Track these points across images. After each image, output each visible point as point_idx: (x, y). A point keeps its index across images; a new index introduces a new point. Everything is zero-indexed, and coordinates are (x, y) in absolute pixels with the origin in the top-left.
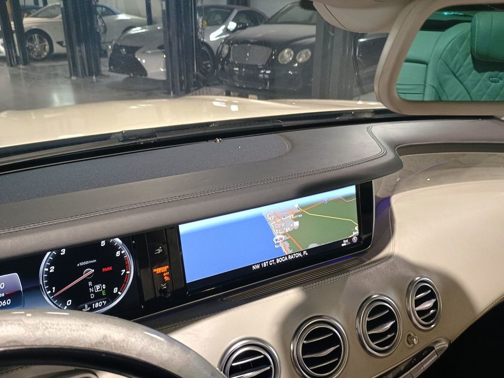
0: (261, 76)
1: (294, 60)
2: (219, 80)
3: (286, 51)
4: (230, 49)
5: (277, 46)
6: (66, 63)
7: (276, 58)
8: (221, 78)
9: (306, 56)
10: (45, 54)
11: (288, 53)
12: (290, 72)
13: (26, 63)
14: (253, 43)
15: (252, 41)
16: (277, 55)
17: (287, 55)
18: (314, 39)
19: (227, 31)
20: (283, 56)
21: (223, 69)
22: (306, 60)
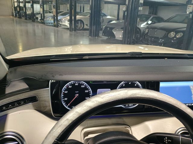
0: (160, 41)
1: (175, 37)
2: (142, 42)
3: (172, 33)
4: (148, 31)
5: (169, 30)
6: (88, 32)
7: (167, 35)
8: (143, 41)
9: (181, 35)
10: (81, 28)
11: (173, 33)
12: (172, 41)
13: (75, 31)
14: (159, 29)
15: (158, 28)
16: (168, 34)
17: (172, 34)
18: (185, 29)
19: (147, 24)
20: (170, 35)
21: (144, 37)
22: (180, 37)
